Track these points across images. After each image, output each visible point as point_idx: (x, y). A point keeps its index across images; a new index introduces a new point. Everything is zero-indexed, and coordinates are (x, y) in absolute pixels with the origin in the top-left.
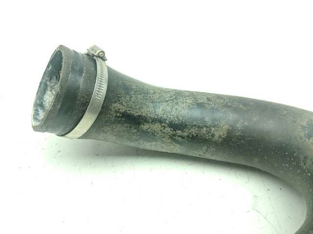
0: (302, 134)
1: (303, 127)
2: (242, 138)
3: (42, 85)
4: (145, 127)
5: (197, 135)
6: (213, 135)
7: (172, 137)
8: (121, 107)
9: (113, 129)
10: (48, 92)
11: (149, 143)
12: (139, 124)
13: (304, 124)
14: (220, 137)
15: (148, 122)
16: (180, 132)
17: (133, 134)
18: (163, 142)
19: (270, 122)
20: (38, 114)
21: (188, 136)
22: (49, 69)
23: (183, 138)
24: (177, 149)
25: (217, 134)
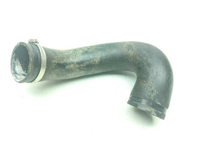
0: (126, 50)
1: (126, 48)
2: (106, 59)
3: (13, 64)
4: (67, 67)
5: (89, 64)
6: (95, 62)
7: (80, 68)
8: (56, 61)
9: (55, 72)
10: (16, 67)
11: (71, 74)
12: (65, 66)
13: (126, 46)
14: (98, 62)
15: (68, 65)
16: (82, 65)
17: (64, 72)
18: (77, 72)
19: (114, 50)
20: (17, 77)
21: (86, 66)
22: (14, 55)
23: (84, 67)
24: (83, 73)
25: (97, 61)
